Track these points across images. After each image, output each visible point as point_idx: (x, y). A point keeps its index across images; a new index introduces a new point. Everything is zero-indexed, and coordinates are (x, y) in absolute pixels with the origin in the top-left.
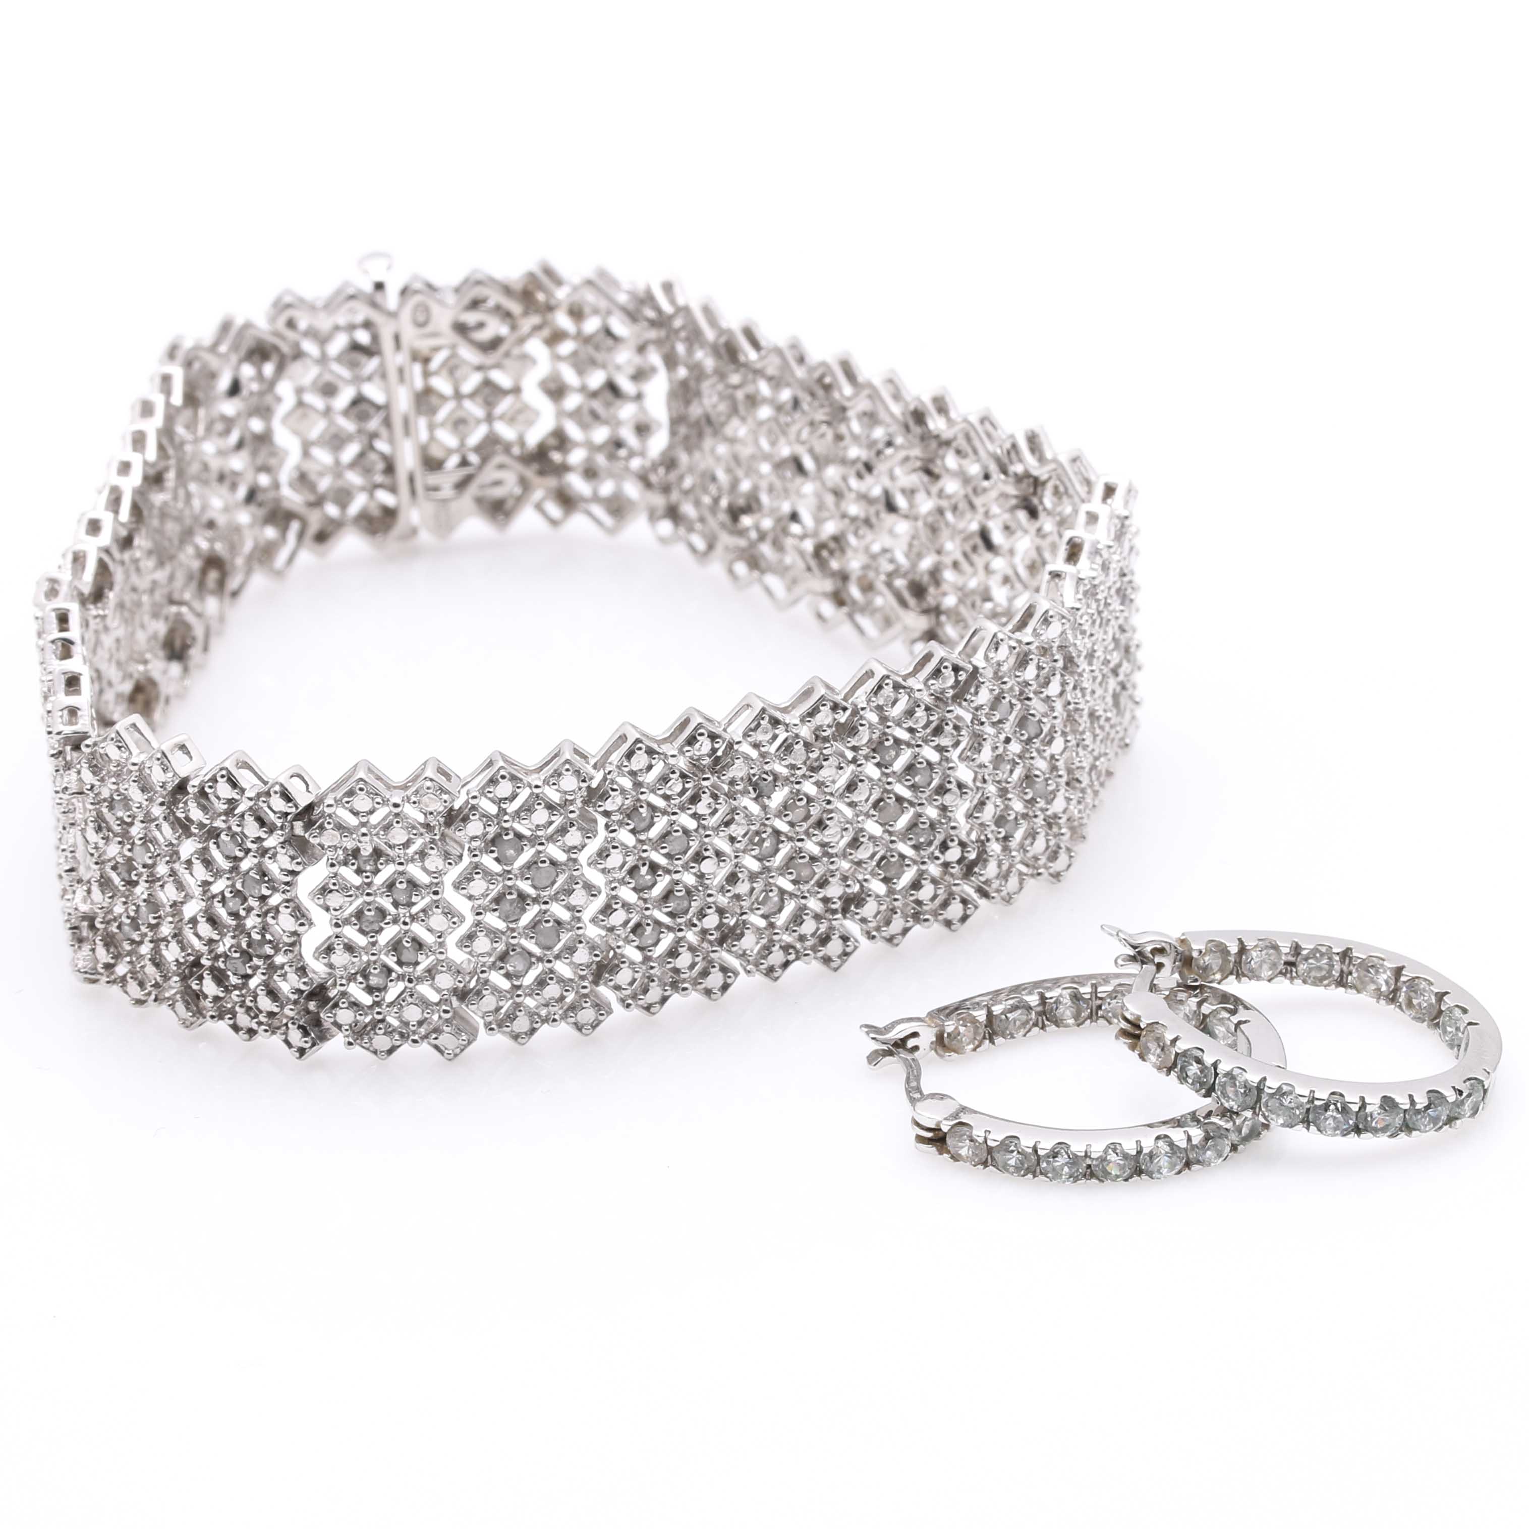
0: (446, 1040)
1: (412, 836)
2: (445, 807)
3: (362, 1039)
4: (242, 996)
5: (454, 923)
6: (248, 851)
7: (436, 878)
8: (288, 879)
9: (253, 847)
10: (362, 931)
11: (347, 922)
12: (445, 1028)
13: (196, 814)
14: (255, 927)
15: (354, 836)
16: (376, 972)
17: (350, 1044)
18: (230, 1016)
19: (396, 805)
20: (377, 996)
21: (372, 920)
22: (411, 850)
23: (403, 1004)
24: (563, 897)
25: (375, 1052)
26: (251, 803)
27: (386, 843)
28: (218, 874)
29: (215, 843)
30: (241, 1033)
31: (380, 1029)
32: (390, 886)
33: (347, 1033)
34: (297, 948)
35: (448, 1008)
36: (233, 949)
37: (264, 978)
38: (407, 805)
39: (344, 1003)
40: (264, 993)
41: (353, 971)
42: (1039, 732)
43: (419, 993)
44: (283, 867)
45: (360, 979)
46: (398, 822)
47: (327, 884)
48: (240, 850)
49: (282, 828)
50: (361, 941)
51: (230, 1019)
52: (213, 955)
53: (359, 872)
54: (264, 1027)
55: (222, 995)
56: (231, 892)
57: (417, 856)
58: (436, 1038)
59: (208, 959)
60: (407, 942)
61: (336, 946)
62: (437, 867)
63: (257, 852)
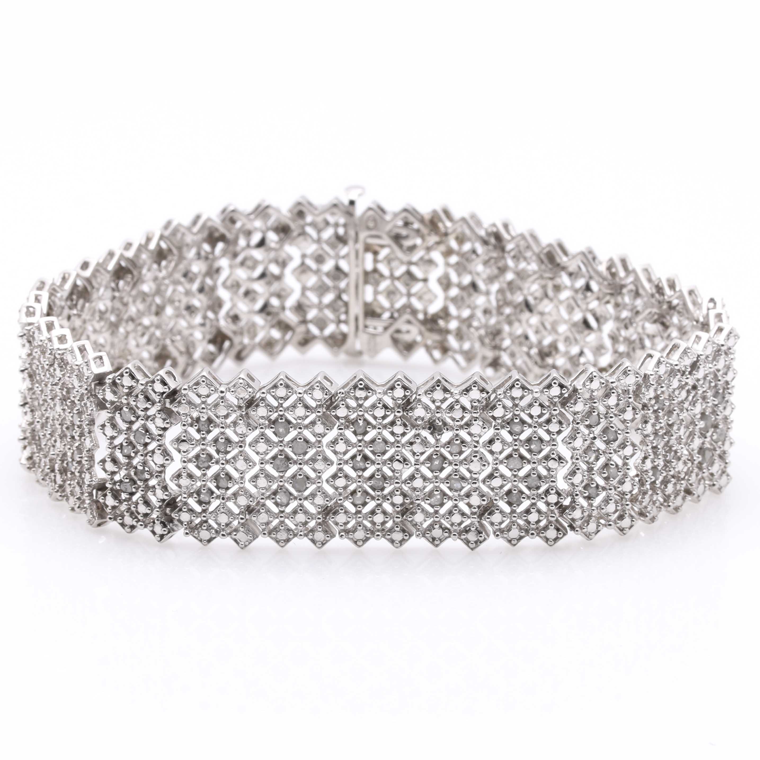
0: (241, 536)
1: (230, 411)
2: (250, 396)
3: (194, 532)
4: (129, 505)
5: (250, 466)
6: (138, 418)
7: (242, 438)
8: (161, 432)
9: (142, 413)
10: (198, 467)
11: (190, 461)
12: (241, 529)
13: (110, 396)
14: (139, 462)
15: (198, 409)
16: (204, 491)
17: (187, 534)
18: (120, 518)
19: (222, 392)
20: (204, 506)
21: (204, 460)
22: (229, 421)
23: (218, 512)
24: (311, 463)
25: (201, 541)
26: (143, 387)
27: (215, 415)
28: (120, 432)
29: (119, 413)
30: (126, 528)
31: (204, 526)
32: (216, 441)
33: (186, 527)
34: (163, 475)
35: (243, 517)
36: (125, 477)
37: (143, 493)
38: (228, 393)
39: (185, 508)
40: (142, 502)
41: (192, 491)
42: (615, 438)
43: (227, 507)
44: (158, 425)
45: (195, 496)
46: (222, 402)
47: (181, 436)
48: (134, 417)
49: (159, 402)
50: (198, 473)
51: (120, 519)
52: (113, 482)
53: (199, 431)
54: (140, 523)
55: (117, 505)
56: (127, 442)
57: (232, 425)
58: (235, 535)
59: (110, 484)
60: (223, 475)
61: (183, 474)
62: (242, 431)
63: (144, 417)
